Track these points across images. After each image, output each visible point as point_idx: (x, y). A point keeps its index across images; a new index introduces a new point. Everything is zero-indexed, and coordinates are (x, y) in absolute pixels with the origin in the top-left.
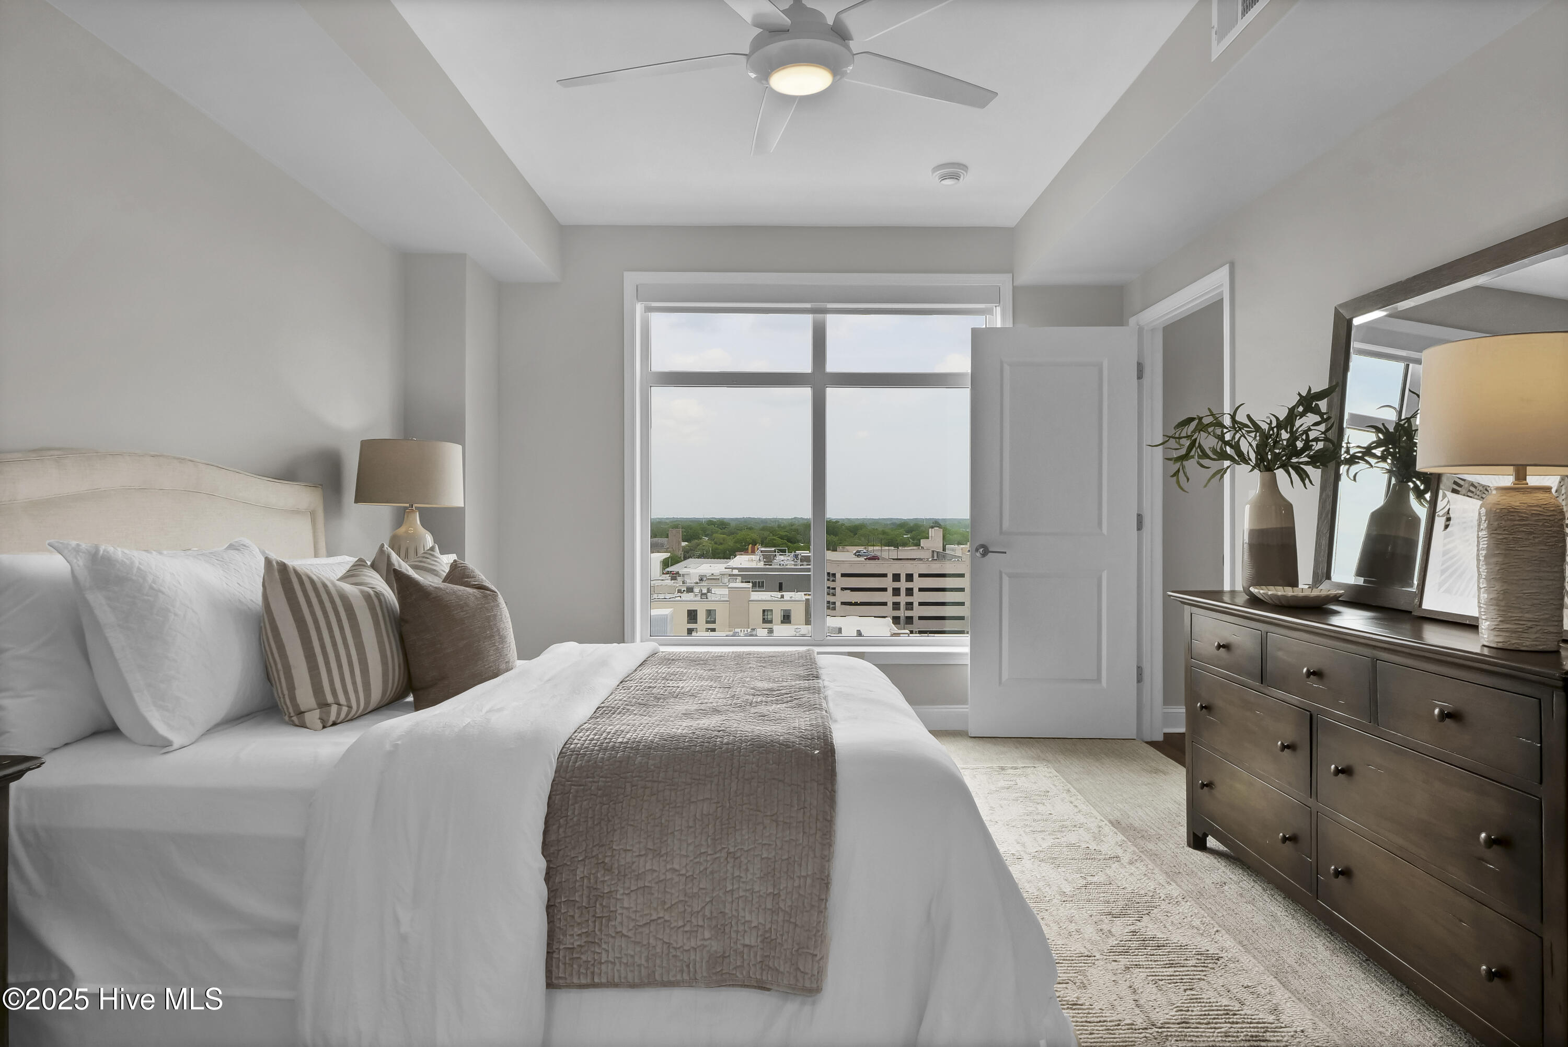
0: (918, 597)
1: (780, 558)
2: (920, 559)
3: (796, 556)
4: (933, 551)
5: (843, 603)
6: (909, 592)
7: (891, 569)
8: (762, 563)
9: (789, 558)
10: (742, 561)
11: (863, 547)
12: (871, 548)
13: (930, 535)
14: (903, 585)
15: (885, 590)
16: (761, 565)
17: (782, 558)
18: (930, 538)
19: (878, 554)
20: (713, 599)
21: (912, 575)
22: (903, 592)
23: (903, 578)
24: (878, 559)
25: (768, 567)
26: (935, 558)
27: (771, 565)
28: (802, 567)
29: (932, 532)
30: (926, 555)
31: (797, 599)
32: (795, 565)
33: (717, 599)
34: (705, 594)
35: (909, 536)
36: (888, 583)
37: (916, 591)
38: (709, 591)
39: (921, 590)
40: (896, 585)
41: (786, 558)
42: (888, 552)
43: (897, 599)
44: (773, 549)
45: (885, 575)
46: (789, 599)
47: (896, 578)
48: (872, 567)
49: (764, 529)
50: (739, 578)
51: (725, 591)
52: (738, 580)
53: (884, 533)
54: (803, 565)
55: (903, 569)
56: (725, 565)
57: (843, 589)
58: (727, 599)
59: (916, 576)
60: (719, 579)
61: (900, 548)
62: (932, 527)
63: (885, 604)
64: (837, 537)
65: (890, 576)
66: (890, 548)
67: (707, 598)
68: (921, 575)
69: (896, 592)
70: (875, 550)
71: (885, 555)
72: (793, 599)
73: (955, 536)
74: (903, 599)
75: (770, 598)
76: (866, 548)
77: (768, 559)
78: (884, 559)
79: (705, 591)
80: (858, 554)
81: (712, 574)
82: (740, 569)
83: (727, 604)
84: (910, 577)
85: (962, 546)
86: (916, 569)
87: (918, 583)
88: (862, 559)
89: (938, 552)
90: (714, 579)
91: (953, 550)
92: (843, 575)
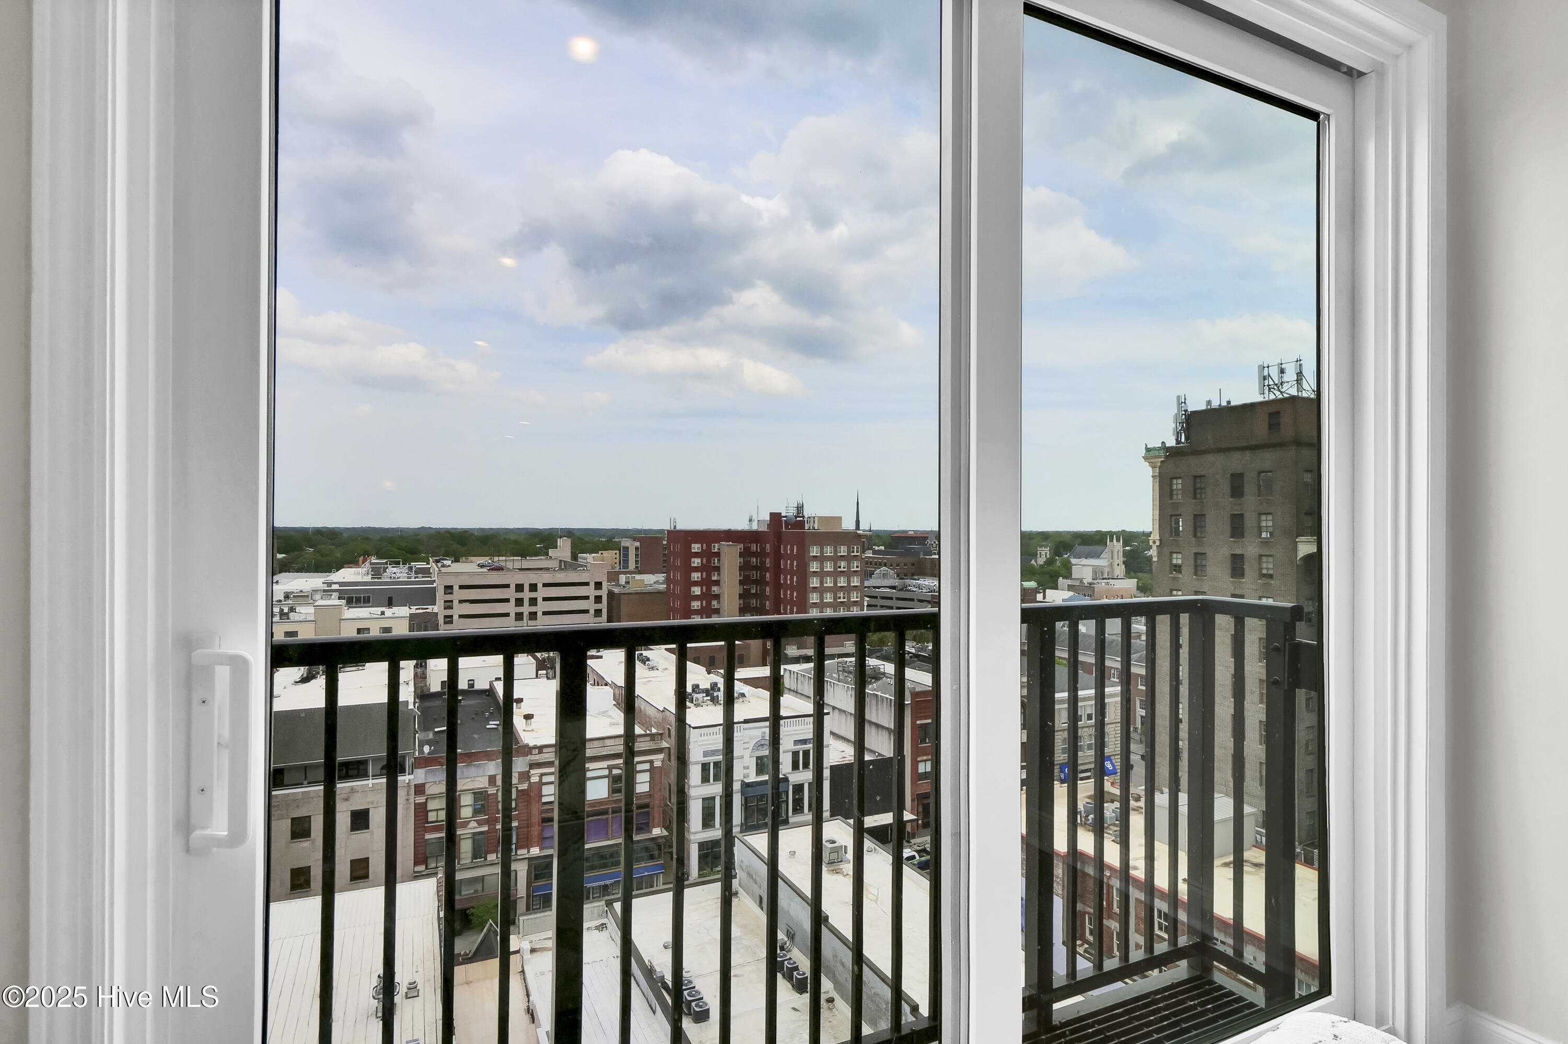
0: (542, 606)
1: (391, 570)
2: (548, 569)
3: (410, 568)
4: (561, 561)
5: (461, 616)
6: (533, 602)
7: (513, 579)
8: (370, 576)
9: (403, 570)
10: (348, 575)
11: (488, 558)
12: (496, 559)
13: (559, 544)
14: (527, 595)
15: (507, 600)
16: (368, 579)
17: (395, 570)
18: (558, 547)
19: (503, 564)
20: (297, 619)
21: (536, 585)
22: (526, 602)
23: (526, 588)
24: (502, 569)
25: (376, 580)
26: (563, 567)
27: (380, 578)
28: (416, 580)
29: (560, 542)
30: (554, 564)
31: (401, 615)
32: (409, 578)
33: (301, 619)
34: (287, 614)
35: (542, 546)
36: (511, 593)
37: (540, 600)
38: (292, 610)
39: (545, 599)
40: (519, 595)
41: (399, 571)
42: (516, 562)
43: (520, 609)
44: (385, 561)
45: (507, 586)
46: (391, 615)
47: (519, 588)
48: (495, 579)
49: (381, 540)
50: (336, 595)
51: (311, 610)
52: (333, 597)
53: (516, 542)
54: (417, 577)
55: (526, 579)
56: (323, 580)
57: (461, 602)
58: (312, 618)
59: (540, 586)
60: (308, 596)
61: (528, 558)
62: (561, 537)
63: (507, 615)
64: (465, 548)
65: (513, 587)
66: (515, 558)
67: (288, 619)
68: (545, 585)
69: (519, 602)
70: (500, 560)
71: (510, 565)
72: (396, 615)
73: (587, 545)
74: (526, 609)
75: (367, 616)
76: (491, 559)
77: (377, 572)
78: (508, 570)
79: (286, 610)
80: (481, 566)
81: (301, 591)
82: (341, 584)
83: (313, 625)
84: (533, 587)
85: (593, 555)
86: (540, 579)
87: (542, 592)
88: (485, 570)
89: (565, 562)
90: (303, 597)
91: (585, 559)
92: (461, 587)
